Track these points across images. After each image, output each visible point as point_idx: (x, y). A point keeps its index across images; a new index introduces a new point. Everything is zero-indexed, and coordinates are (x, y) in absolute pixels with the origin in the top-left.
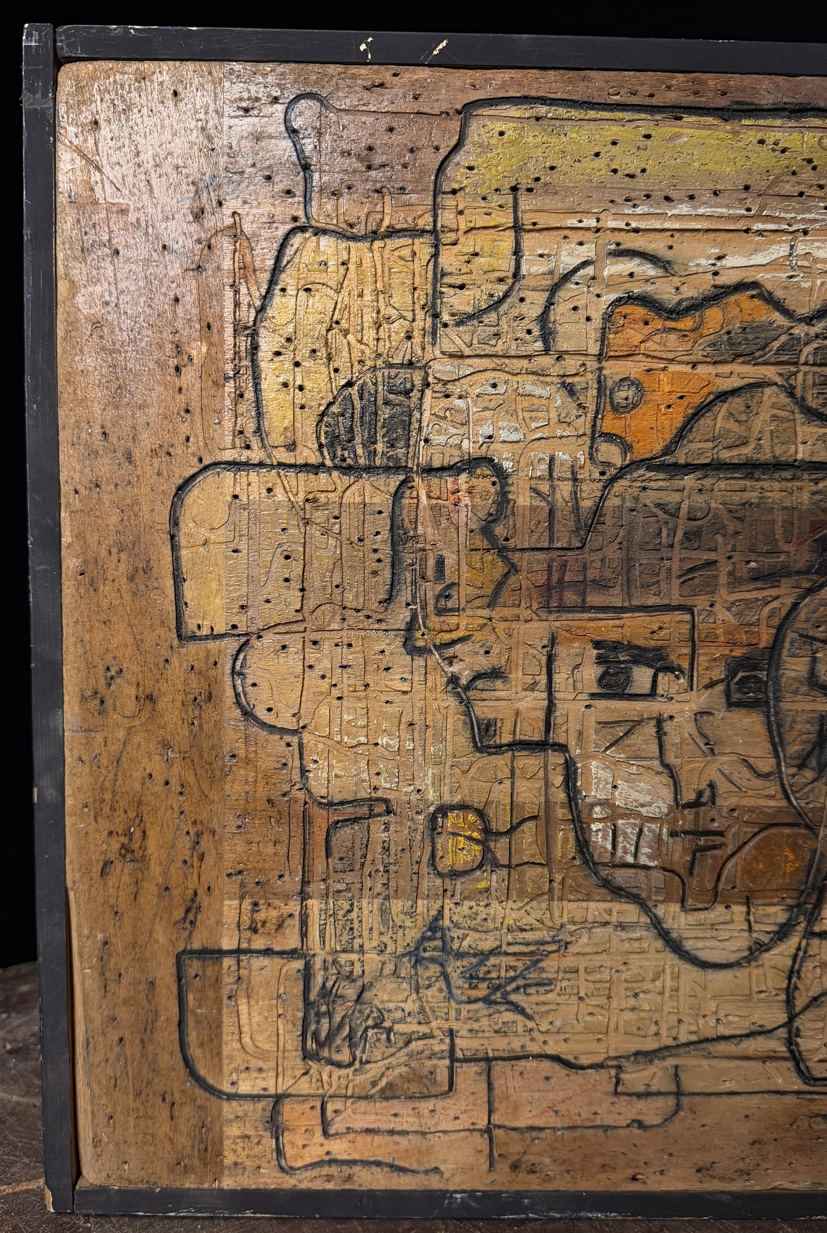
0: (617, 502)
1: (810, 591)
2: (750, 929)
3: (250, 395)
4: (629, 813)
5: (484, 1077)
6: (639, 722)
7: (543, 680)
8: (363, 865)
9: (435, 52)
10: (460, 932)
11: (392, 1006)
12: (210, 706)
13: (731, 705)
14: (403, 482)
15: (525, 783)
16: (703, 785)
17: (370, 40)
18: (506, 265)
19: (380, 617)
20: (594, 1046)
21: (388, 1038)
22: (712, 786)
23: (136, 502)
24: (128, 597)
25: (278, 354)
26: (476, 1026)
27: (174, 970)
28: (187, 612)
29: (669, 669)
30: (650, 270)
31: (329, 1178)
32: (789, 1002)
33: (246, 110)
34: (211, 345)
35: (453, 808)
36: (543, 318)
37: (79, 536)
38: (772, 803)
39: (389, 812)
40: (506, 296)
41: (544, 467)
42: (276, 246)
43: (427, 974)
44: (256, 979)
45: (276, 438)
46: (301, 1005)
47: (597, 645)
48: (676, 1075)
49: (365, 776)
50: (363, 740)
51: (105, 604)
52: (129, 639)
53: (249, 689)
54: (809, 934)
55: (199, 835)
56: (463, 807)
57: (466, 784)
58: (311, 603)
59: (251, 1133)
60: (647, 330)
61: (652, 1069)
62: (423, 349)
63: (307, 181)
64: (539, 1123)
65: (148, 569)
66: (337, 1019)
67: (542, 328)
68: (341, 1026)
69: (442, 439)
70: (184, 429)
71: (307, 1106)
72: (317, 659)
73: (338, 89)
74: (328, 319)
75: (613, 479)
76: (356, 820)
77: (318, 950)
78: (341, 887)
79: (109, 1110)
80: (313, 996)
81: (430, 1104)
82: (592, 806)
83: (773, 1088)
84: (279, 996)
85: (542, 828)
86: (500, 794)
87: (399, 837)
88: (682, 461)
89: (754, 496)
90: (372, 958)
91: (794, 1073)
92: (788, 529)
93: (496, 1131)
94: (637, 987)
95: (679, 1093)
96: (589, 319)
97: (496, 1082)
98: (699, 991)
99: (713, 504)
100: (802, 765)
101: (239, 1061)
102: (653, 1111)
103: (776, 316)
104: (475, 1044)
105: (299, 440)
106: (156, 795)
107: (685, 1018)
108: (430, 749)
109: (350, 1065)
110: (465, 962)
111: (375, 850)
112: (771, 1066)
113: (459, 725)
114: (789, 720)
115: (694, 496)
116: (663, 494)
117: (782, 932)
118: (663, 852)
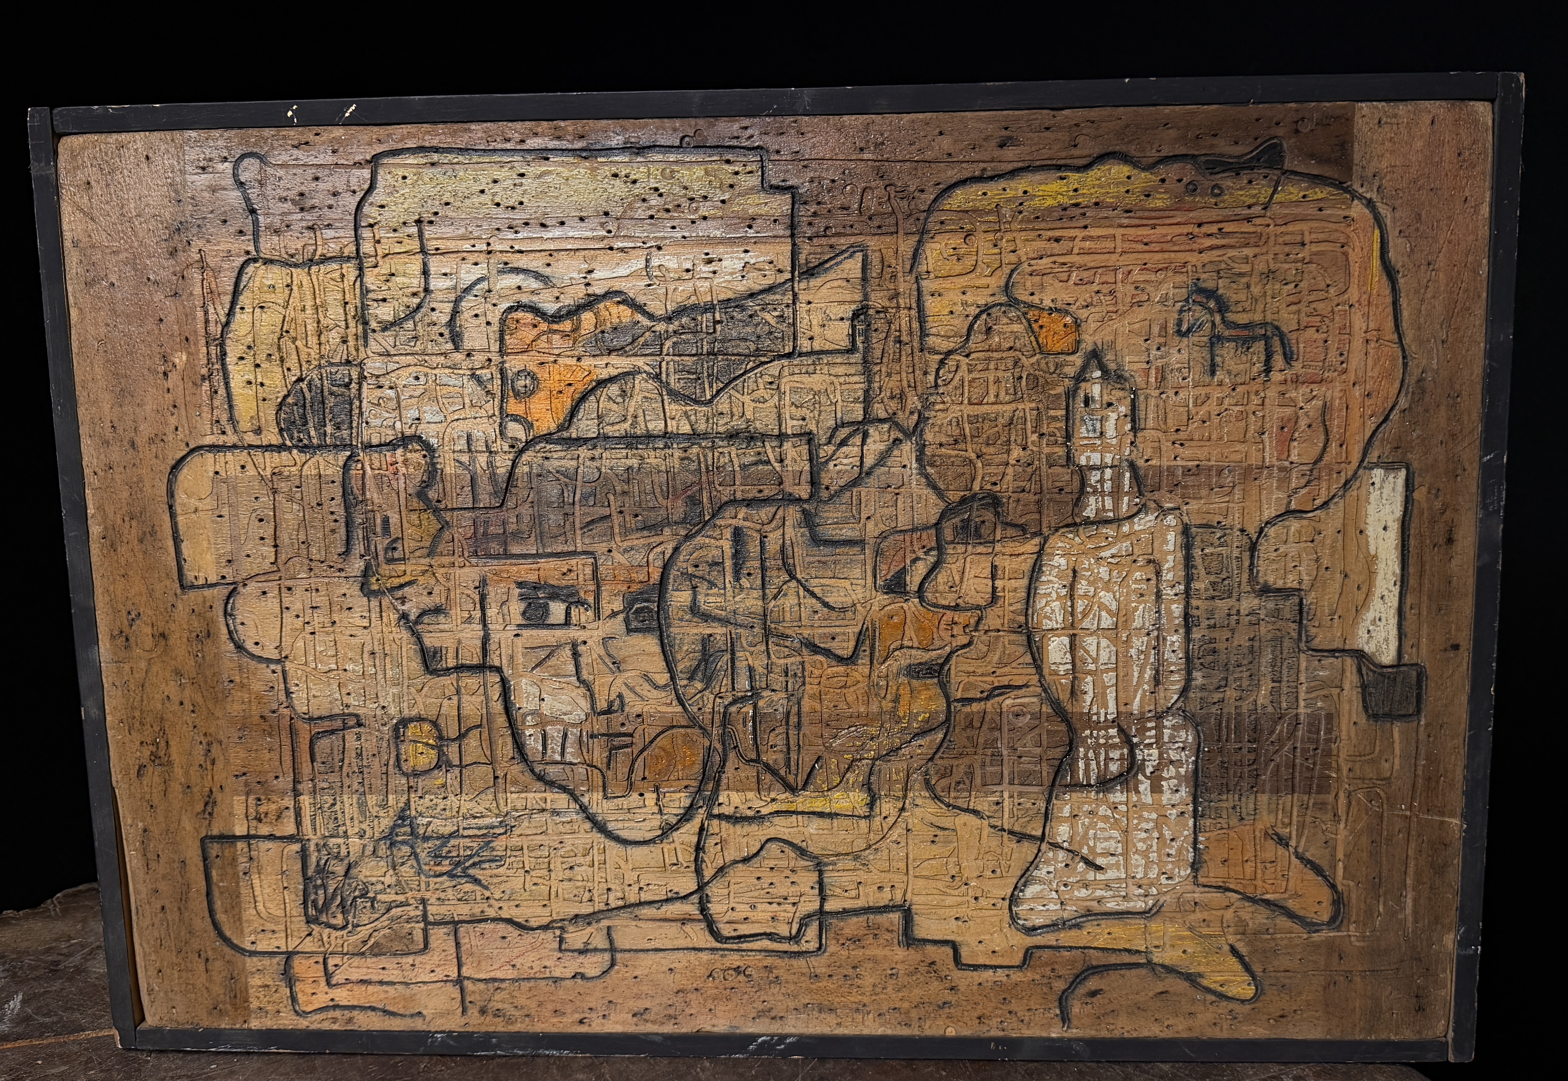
0: (526, 469)
1: (688, 537)
2: (660, 812)
3: (222, 391)
4: (556, 720)
5: (452, 937)
6: (558, 647)
7: (477, 614)
8: (341, 767)
9: (346, 116)
10: (425, 821)
11: (374, 880)
12: (209, 641)
13: (629, 631)
14: (349, 458)
15: (469, 698)
16: (613, 696)
17: (295, 108)
18: (417, 282)
19: (341, 566)
20: (540, 911)
21: (372, 906)
22: (620, 696)
23: (140, 480)
24: (140, 556)
25: (242, 358)
26: (442, 895)
27: (200, 852)
28: (186, 567)
29: (581, 603)
30: (535, 284)
31: (335, 1020)
32: (698, 872)
33: (203, 168)
34: (189, 354)
35: (411, 720)
36: (451, 323)
37: (101, 508)
38: (670, 709)
39: (359, 725)
40: (419, 307)
41: (463, 441)
42: (235, 274)
43: (402, 854)
44: (264, 859)
45: (245, 424)
46: (301, 880)
47: (520, 585)
48: (609, 935)
49: (337, 696)
50: (334, 666)
51: (123, 562)
52: (144, 589)
53: (240, 628)
54: (711, 816)
55: (209, 744)
56: (420, 719)
57: (419, 700)
58: (283, 557)
59: (270, 983)
60: (535, 332)
61: (589, 929)
62: (357, 350)
63: (256, 223)
64: (500, 975)
65: (153, 533)
66: (331, 890)
67: (451, 332)
68: (334, 896)
69: (378, 422)
70: (173, 421)
71: (312, 961)
72: (292, 602)
73: (273, 148)
74: (278, 329)
75: (522, 451)
76: (332, 732)
77: (311, 836)
78: (325, 785)
79: (157, 965)
80: (310, 872)
81: (410, 960)
82: (525, 716)
83: (691, 946)
84: (283, 873)
85: (485, 735)
86: (449, 708)
87: (369, 745)
88: (574, 436)
89: (634, 462)
90: (355, 841)
91: (707, 933)
92: (665, 489)
93: (466, 982)
94: (571, 861)
95: (613, 950)
96: (488, 323)
97: (462, 941)
98: (622, 863)
99: (603, 470)
100: (691, 678)
101: (256, 925)
102: (592, 965)
103: (639, 317)
104: (443, 910)
105: (263, 426)
106: (174, 713)
107: (613, 887)
108: (389, 673)
109: (344, 927)
110: (430, 844)
111: (351, 755)
112: (688, 928)
113: (412, 653)
114: (677, 642)
115: (588, 463)
116: (563, 462)
117: (686, 816)
118: (585, 751)
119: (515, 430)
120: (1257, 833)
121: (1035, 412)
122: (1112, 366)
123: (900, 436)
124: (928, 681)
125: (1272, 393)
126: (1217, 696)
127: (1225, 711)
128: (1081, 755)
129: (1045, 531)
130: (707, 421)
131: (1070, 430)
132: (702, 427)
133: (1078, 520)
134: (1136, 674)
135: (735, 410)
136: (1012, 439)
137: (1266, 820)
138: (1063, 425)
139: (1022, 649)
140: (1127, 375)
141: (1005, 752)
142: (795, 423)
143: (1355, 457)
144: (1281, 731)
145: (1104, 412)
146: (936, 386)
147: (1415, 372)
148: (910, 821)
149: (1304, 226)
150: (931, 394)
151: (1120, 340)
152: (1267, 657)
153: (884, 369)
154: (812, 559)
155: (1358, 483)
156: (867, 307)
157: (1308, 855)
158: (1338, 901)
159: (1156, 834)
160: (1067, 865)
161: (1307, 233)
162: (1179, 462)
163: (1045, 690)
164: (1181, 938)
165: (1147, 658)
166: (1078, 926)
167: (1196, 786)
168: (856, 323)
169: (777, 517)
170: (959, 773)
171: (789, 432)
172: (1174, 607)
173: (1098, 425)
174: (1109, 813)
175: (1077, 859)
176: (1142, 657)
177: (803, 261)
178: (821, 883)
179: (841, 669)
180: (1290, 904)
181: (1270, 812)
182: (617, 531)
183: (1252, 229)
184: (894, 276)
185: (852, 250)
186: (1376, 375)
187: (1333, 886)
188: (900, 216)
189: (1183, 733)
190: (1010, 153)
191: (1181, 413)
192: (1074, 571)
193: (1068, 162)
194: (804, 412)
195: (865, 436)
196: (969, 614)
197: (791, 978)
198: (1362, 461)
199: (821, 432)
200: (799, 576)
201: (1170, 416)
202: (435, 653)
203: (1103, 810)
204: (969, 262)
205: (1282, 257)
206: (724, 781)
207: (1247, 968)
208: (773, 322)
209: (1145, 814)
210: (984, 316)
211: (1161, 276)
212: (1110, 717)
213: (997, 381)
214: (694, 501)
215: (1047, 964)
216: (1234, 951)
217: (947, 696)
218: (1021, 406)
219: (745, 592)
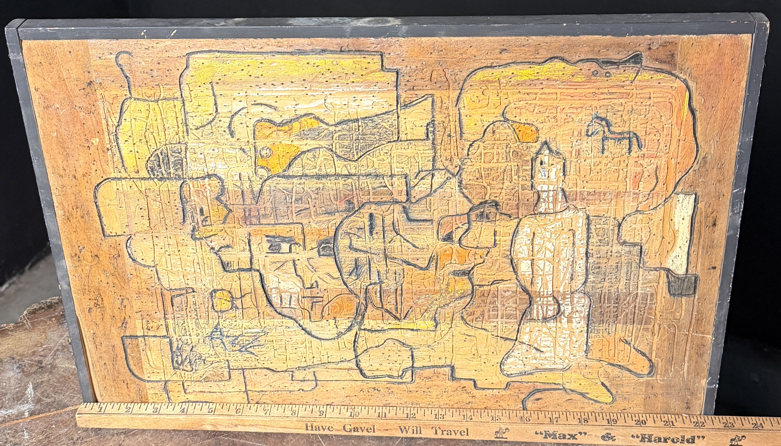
0: (268, 188)
1: (347, 217)
3: (118, 154)
5: (242, 375)
7: (247, 248)
8: (186, 309)
9: (172, 35)
10: (227, 330)
11: (204, 353)
12: (120, 258)
14: (183, 183)
15: (245, 282)
17: (145, 31)
18: (212, 109)
19: (181, 228)
20: (282, 365)
21: (204, 363)
23: (80, 192)
24: (83, 224)
25: (126, 141)
26: (237, 359)
27: (121, 342)
28: (105, 228)
30: (269, 110)
32: (355, 351)
33: (100, 58)
34: (100, 139)
35: (218, 290)
36: (229, 127)
37: (61, 204)
39: (194, 292)
40: (213, 120)
41: (237, 176)
42: (120, 105)
43: (216, 343)
44: (152, 345)
45: (130, 169)
46: (170, 353)
48: (314, 374)
49: (183, 280)
50: (180, 269)
51: (74, 226)
52: (86, 237)
53: (134, 253)
54: (360, 329)
55: (123, 300)
56: (222, 290)
57: (222, 282)
58: (153, 224)
59: (158, 392)
60: (271, 131)
61: (305, 372)
62: (184, 138)
63: (129, 82)
64: (264, 389)
65: (88, 214)
66: (184, 357)
67: (230, 130)
68: (186, 359)
69: (196, 168)
70: (94, 167)
71: (177, 384)
72: (159, 242)
73: (135, 49)
74: (144, 129)
75: (266, 180)
76: (181, 295)
77: (174, 335)
78: (179, 316)
79: (104, 385)
80: (174, 350)
81: (223, 383)
82: (272, 289)
83: (352, 379)
84: (161, 350)
85: (253, 296)
86: (236, 286)
87: (199, 300)
88: (291, 174)
89: (321, 186)
90: (194, 337)
91: (360, 374)
92: (336, 197)
93: (249, 392)
94: (296, 346)
95: (316, 380)
96: (247, 126)
97: (246, 377)
98: (320, 347)
99: (305, 189)
100: (350, 275)
101: (150, 370)
102: (307, 386)
103: (321, 124)
104: (237, 364)
105: (139, 170)
106: (104, 287)
107: (315, 356)
108: (207, 272)
109: (191, 371)
110: (230, 338)
111: (190, 304)
112: (351, 372)
113: (217, 264)
114: (343, 260)
115: (298, 186)
116: (285, 185)
117: (349, 329)
118: (300, 303)
119: (262, 172)
120: (616, 339)
121: (517, 167)
122: (554, 149)
123: (451, 176)
124: (464, 277)
125: (631, 161)
126: (600, 286)
127: (604, 291)
128: (535, 308)
129: (521, 217)
130: (356, 168)
131: (533, 174)
132: (353, 171)
133: (536, 212)
134: (562, 276)
135: (369, 164)
136: (505, 177)
137: (620, 334)
138: (530, 173)
139: (508, 265)
140: (561, 152)
141: (499, 306)
142: (399, 170)
143: (671, 189)
144: (629, 300)
145: (550, 168)
146: (468, 155)
147: (702, 154)
148: (454, 332)
149: (651, 90)
150: (466, 159)
151: (558, 137)
152: (624, 270)
153: (442, 147)
154: (407, 227)
155: (671, 200)
156: (434, 121)
157: (639, 348)
158: (652, 366)
159: (569, 339)
160: (527, 351)
161: (652, 94)
162: (585, 189)
163: (519, 281)
164: (579, 379)
165: (567, 269)
166: (531, 374)
167: (588, 321)
168: (428, 127)
169: (390, 209)
170: (477, 314)
171: (396, 173)
172: (581, 249)
173: (547, 174)
174: (547, 331)
175: (532, 348)
176: (565, 269)
177: (402, 101)
178: (412, 356)
179: (422, 272)
180: (630, 367)
181: (622, 332)
182: (313, 213)
183: (625, 91)
184: (447, 108)
185: (426, 96)
186: (683, 155)
187: (650, 360)
188: (450, 82)
189: (583, 300)
190: (505, 55)
191: (587, 169)
192: (534, 234)
193: (535, 60)
194: (403, 165)
195: (433, 175)
196: (483, 250)
197: (399, 392)
198: (674, 190)
199: (412, 174)
200: (401, 233)
201: (582, 170)
202: (228, 264)
203: (544, 330)
204: (485, 103)
205: (639, 104)
206: (366, 316)
207: (609, 390)
208: (387, 127)
209: (564, 332)
210: (492, 126)
211: (579, 110)
212: (549, 293)
213: (498, 154)
214: (350, 202)
215: (517, 388)
216: (603, 384)
217: (472, 283)
218: (509, 164)
219: (375, 240)
